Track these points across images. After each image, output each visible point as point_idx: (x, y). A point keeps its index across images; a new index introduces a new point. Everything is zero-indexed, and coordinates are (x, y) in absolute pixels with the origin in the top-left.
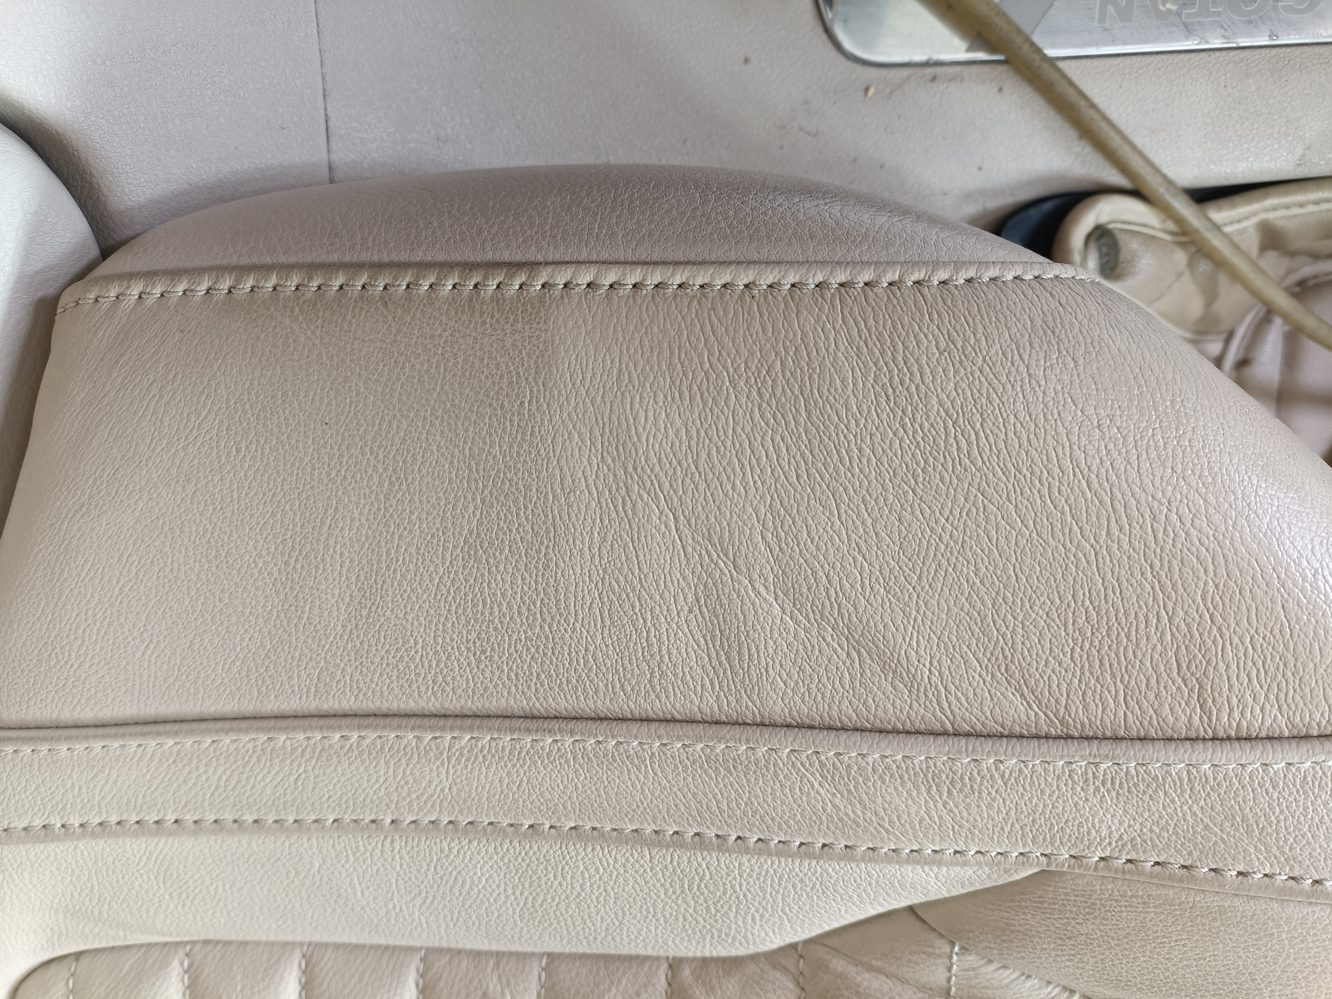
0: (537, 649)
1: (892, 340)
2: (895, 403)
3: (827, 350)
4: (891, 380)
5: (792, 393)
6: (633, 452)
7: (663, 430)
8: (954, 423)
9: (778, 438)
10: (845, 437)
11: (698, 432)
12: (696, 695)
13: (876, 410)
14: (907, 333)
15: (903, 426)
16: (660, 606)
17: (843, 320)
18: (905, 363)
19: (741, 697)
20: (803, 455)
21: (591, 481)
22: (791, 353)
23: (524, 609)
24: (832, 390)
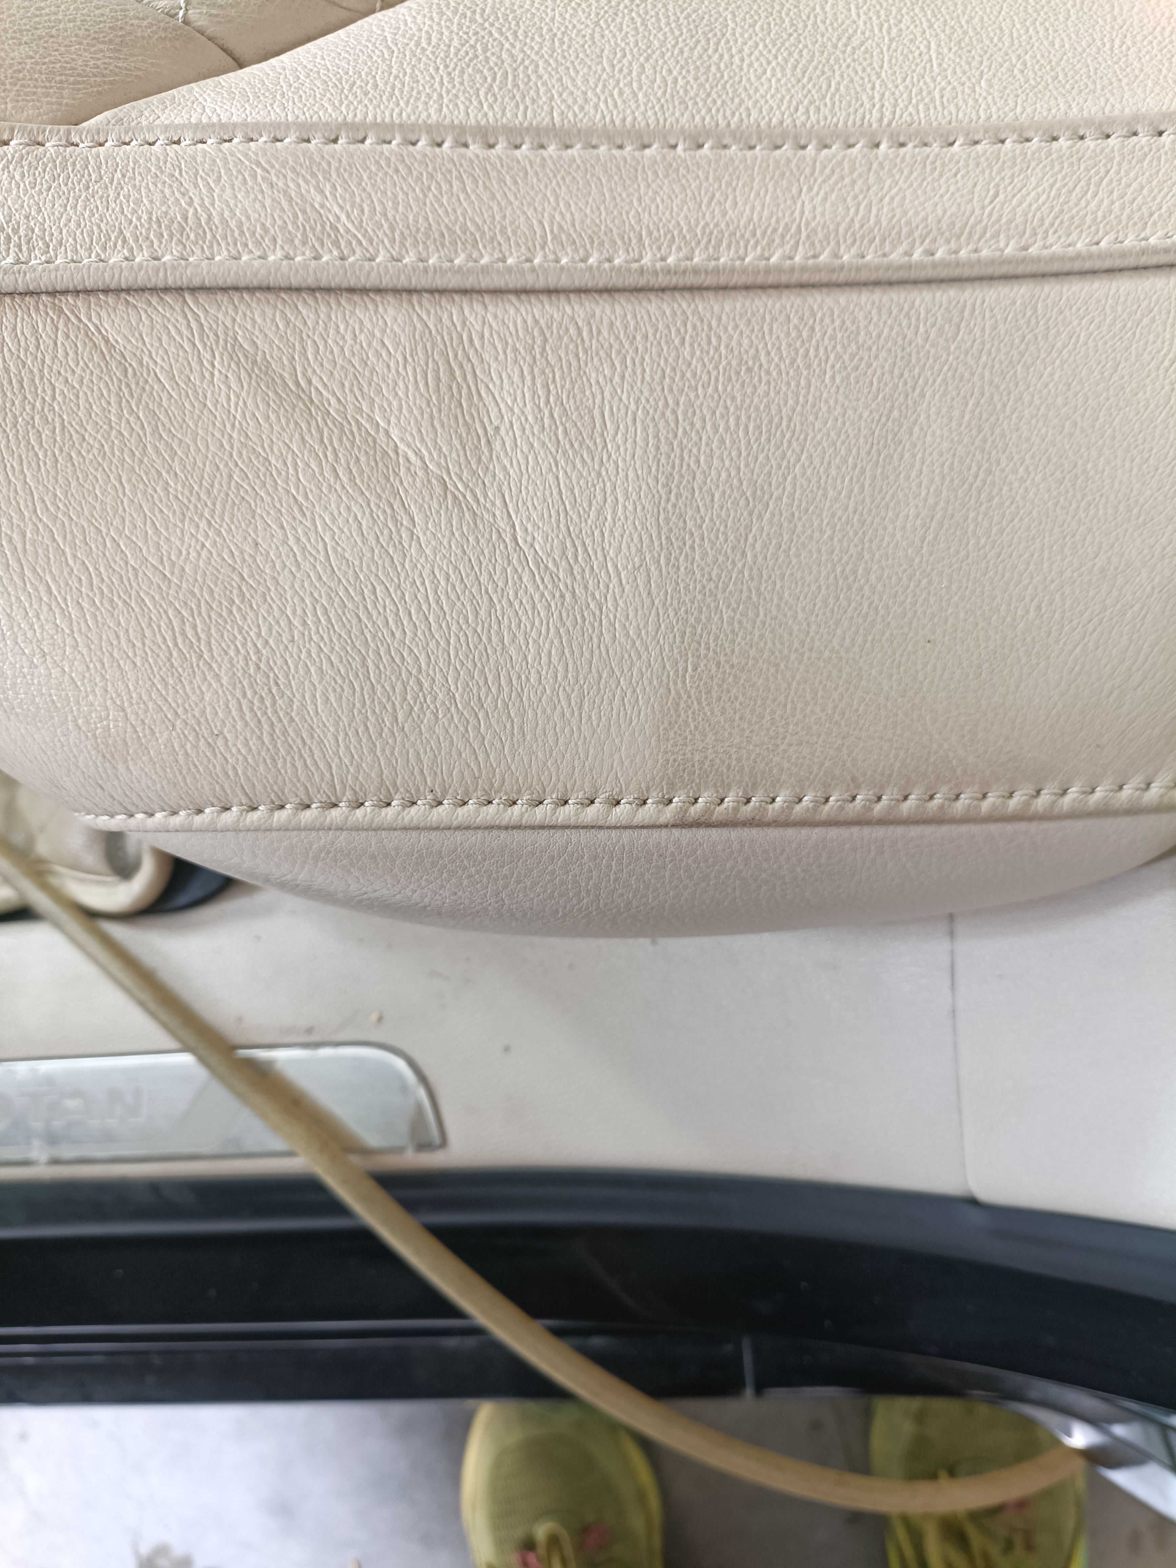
0: (683, 375)
1: (275, 746)
2: (268, 677)
3: (347, 734)
4: (274, 702)
5: (383, 687)
6: (564, 615)
7: (530, 641)
8: (202, 656)
9: (398, 635)
10: (322, 638)
11: (490, 640)
12: (491, 326)
13: (289, 668)
14: (259, 754)
15: (258, 651)
16: (533, 434)
17: (330, 767)
18: (259, 721)
19: (436, 326)
20: (370, 617)
21: (615, 580)
22: (386, 730)
23: (698, 425)
24: (338, 690)
